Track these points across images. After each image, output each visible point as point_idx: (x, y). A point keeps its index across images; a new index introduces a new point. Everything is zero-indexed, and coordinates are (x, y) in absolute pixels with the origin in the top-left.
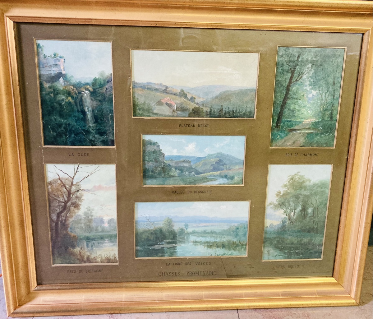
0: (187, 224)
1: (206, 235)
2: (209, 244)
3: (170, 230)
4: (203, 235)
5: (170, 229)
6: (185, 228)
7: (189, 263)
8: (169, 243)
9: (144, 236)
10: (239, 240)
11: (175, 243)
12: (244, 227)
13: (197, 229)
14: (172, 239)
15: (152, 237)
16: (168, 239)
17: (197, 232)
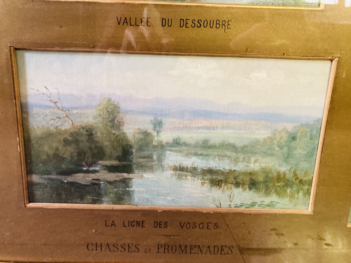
0: (159, 118)
1: (209, 152)
2: (214, 177)
3: (114, 134)
4: (200, 152)
5: (114, 132)
6: (155, 129)
7: (163, 224)
8: (111, 169)
9: (46, 148)
10: (293, 170)
11: (128, 169)
12: (309, 135)
13: (186, 136)
14: (119, 159)
15: (68, 152)
16: (110, 158)
17: (185, 144)
